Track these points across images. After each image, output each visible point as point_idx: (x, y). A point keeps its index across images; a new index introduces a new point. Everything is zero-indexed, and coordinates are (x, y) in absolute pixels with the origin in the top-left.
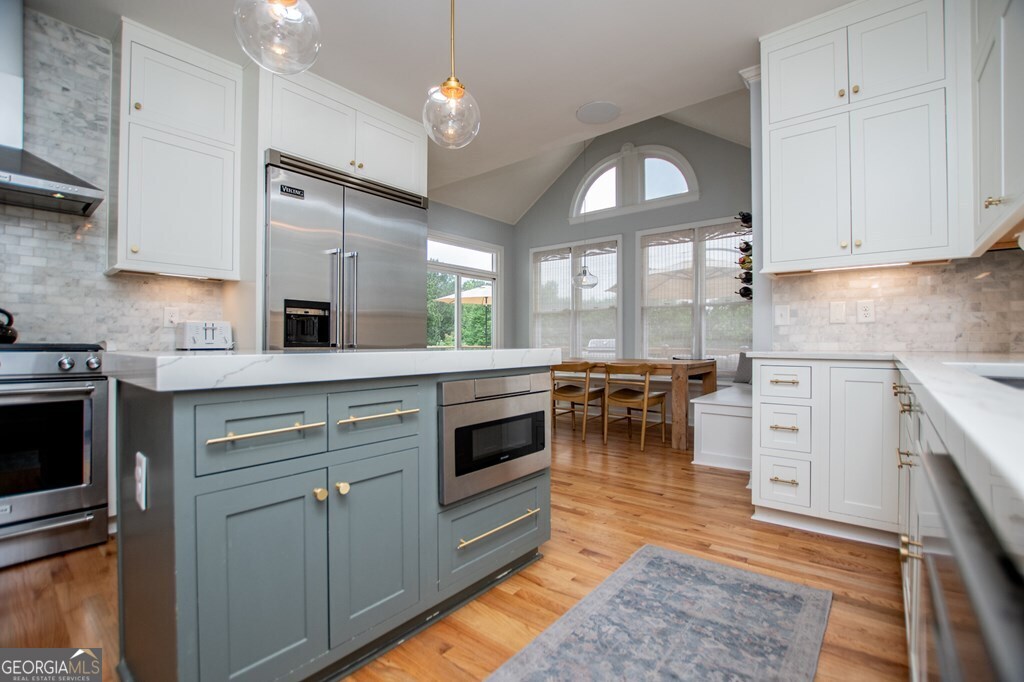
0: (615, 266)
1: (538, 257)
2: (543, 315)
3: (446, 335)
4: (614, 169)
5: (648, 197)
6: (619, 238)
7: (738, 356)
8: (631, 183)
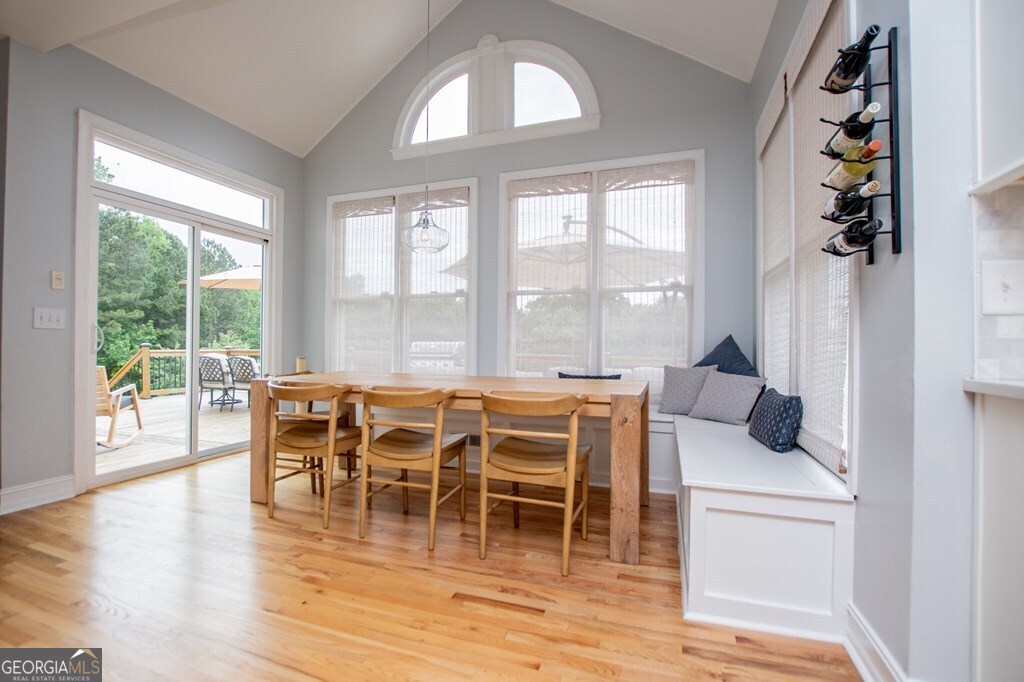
0: (465, 227)
1: (341, 210)
2: (347, 303)
3: (221, 334)
4: (466, 76)
5: (518, 123)
6: (473, 183)
7: (662, 370)
8: (493, 100)
